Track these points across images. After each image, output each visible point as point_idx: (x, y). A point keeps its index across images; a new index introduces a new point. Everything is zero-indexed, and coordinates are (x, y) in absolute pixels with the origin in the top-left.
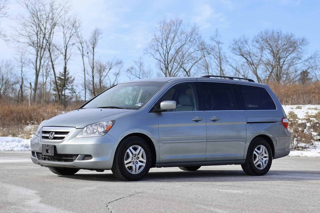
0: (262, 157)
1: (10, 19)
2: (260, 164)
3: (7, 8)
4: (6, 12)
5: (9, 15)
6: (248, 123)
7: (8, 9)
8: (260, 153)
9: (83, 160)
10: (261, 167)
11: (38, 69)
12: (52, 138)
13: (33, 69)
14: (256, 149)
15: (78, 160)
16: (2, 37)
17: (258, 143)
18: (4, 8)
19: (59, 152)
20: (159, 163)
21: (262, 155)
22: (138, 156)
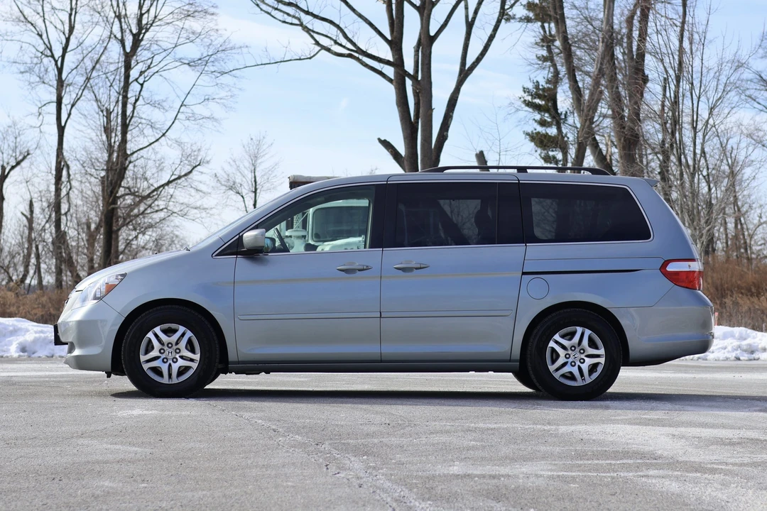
0: (583, 356)
6: (526, 273)
10: (577, 380)
14: (557, 337)
20: (239, 362)
21: (582, 351)
22: (178, 346)
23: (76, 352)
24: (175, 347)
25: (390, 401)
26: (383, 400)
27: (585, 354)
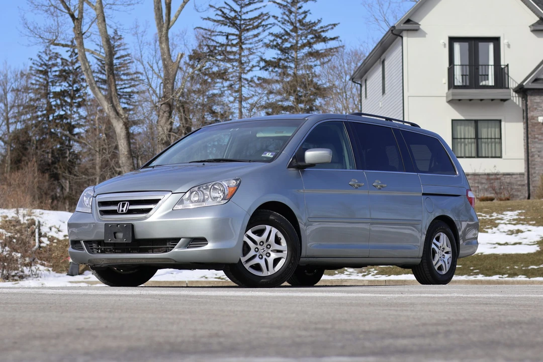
0: (443, 253)
2: (441, 265)
6: (424, 194)
8: (440, 247)
9: (188, 247)
10: (443, 270)
12: (124, 212)
14: (434, 241)
15: (179, 247)
19: (140, 235)
20: (305, 256)
21: (443, 250)
22: (268, 243)
23: (209, 246)
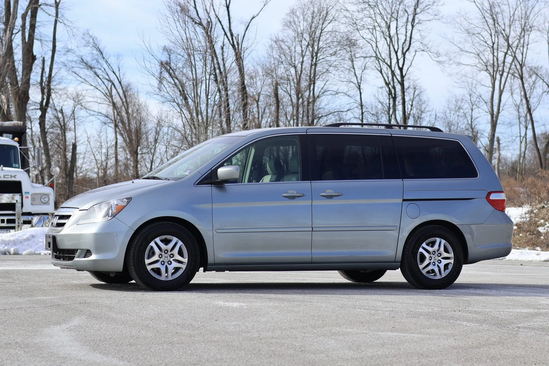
0: (440, 258)
1: (444, 23)
2: (433, 269)
3: (440, 4)
4: (438, 11)
5: (442, 17)
6: (405, 200)
7: (442, 5)
8: (434, 252)
9: (84, 257)
10: (436, 275)
11: (495, 113)
12: (55, 225)
13: (486, 114)
14: (424, 245)
15: (78, 257)
16: (433, 57)
17: (427, 235)
18: (435, 4)
19: (59, 245)
20: (215, 264)
21: (439, 255)
22: (172, 253)
23: (93, 257)
24: (169, 253)
25: (325, 291)
26: (320, 291)
27: (442, 257)
